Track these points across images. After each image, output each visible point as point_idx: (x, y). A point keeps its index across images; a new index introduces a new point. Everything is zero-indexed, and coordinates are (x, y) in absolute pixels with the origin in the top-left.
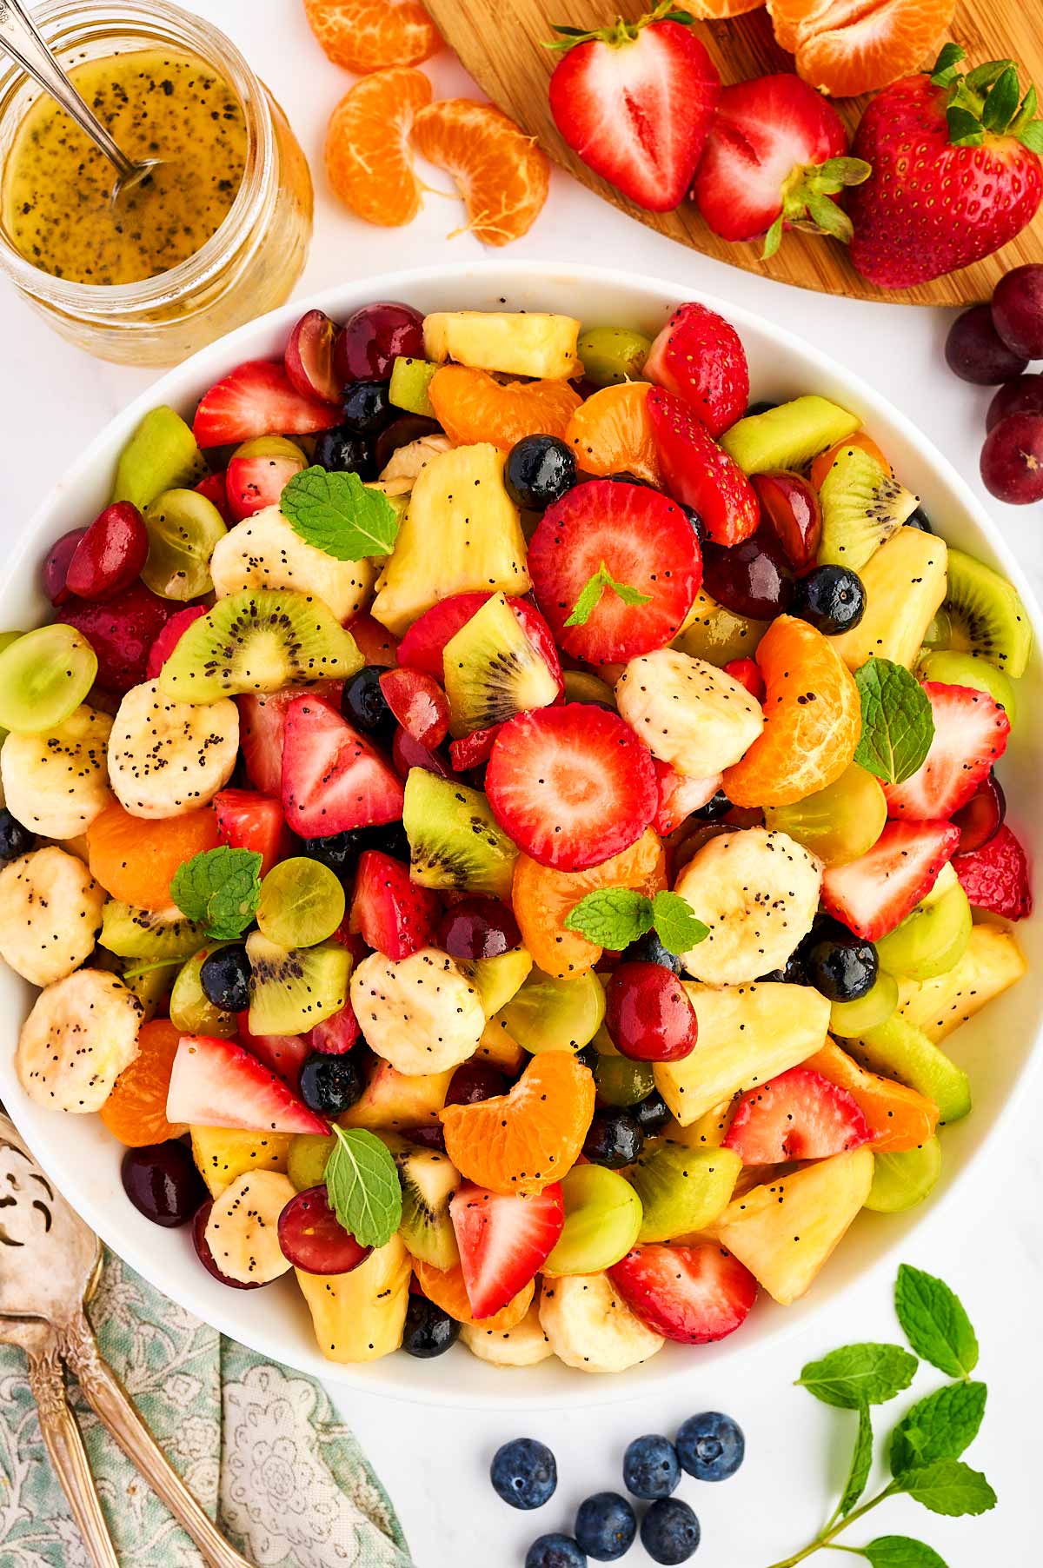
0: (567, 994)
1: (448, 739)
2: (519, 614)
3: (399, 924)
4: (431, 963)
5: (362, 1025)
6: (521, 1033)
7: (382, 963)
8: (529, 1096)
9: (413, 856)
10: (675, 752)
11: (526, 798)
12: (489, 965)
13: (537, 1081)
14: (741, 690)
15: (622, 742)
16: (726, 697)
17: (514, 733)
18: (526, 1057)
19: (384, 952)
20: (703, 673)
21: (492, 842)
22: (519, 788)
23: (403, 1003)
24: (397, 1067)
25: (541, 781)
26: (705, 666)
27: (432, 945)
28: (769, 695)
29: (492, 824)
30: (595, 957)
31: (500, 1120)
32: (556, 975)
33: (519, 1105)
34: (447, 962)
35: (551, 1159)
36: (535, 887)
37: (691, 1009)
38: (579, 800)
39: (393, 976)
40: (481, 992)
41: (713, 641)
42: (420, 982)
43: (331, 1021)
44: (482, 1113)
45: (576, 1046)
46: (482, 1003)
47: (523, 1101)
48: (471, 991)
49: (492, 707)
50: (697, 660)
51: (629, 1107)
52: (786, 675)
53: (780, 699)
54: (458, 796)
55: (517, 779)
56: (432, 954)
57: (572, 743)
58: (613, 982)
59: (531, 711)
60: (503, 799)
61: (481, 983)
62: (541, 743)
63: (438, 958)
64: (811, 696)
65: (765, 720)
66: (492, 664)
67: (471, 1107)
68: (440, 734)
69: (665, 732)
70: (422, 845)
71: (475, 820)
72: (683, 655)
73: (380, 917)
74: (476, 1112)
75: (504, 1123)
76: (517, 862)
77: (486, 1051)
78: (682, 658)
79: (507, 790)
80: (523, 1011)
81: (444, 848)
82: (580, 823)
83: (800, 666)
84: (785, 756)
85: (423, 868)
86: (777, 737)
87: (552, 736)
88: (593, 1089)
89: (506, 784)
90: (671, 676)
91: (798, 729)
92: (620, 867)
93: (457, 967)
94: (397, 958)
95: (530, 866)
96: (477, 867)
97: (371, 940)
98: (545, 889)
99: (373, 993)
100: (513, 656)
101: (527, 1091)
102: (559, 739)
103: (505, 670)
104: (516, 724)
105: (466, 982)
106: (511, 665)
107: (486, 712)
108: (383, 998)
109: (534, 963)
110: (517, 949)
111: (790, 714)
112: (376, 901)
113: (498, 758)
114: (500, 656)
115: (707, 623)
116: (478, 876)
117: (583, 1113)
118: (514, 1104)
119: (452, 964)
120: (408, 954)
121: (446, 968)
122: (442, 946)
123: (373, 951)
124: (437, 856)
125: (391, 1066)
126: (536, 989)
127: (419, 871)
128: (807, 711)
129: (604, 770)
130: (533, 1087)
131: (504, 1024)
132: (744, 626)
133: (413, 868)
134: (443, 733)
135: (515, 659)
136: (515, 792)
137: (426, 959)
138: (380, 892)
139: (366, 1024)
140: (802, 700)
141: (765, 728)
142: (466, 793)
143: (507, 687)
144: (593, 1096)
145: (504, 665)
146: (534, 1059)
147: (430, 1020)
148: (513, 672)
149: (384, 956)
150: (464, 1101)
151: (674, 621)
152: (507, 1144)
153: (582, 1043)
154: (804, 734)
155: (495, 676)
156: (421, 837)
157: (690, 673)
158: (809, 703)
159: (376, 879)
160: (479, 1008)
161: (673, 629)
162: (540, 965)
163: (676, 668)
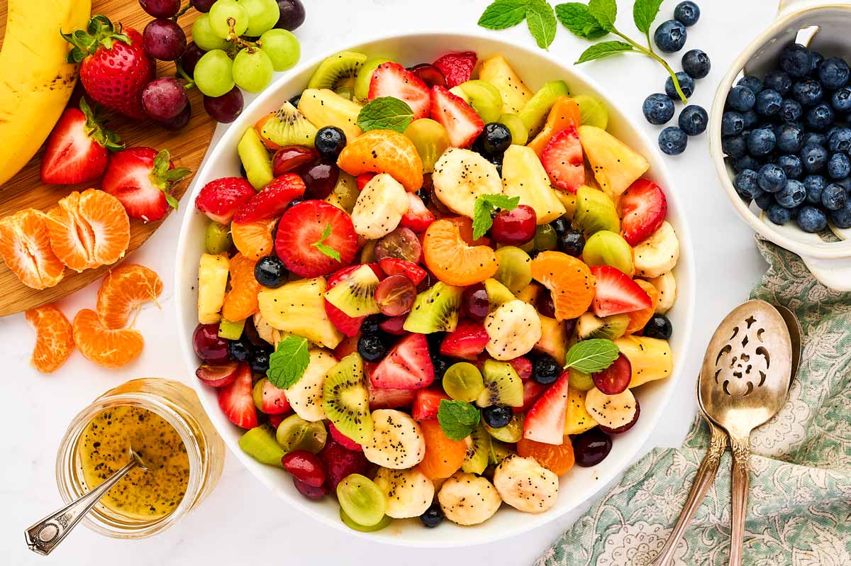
0: (506, 262)
2: (334, 284)
3: (473, 337)
4: (490, 324)
5: (519, 355)
6: (523, 284)
7: (491, 346)
8: (551, 280)
9: (443, 330)
12: (492, 297)
13: (544, 277)
14: (370, 183)
16: (373, 190)
18: (534, 282)
19: (485, 344)
20: (362, 200)
21: (438, 294)
23: (508, 336)
24: (537, 340)
26: (359, 199)
27: (483, 323)
28: (373, 171)
30: (490, 250)
31: (562, 294)
32: (498, 267)
33: (555, 285)
34: (490, 316)
35: (579, 271)
36: (457, 275)
39: (496, 341)
40: (504, 302)
41: (348, 195)
42: (499, 329)
43: (517, 370)
44: (558, 302)
45: (529, 259)
46: (509, 301)
47: (553, 283)
48: (503, 306)
50: (357, 203)
51: (557, 236)
52: (364, 163)
53: (375, 166)
54: (417, 308)
56: (486, 324)
58: (500, 242)
61: (500, 301)
63: (488, 321)
64: (374, 152)
65: (384, 173)
66: (356, 296)
67: (556, 306)
69: (388, 218)
70: (438, 326)
71: (428, 302)
72: (354, 209)
73: (469, 346)
74: (558, 304)
75: (563, 292)
77: (532, 300)
78: (356, 209)
80: (512, 283)
81: (440, 316)
84: (400, 164)
85: (448, 326)
86: (396, 169)
88: (549, 252)
90: (363, 215)
91: (388, 158)
93: (492, 312)
94: (488, 339)
96: (449, 301)
97: (479, 350)
98: (459, 271)
99: (504, 350)
100: (351, 287)
101: (549, 281)
103: (358, 290)
105: (499, 308)
106: (356, 288)
108: (506, 346)
109: (491, 278)
110: (485, 285)
111: (381, 162)
112: (462, 347)
114: (352, 293)
115: (340, 198)
116: (453, 301)
118: (554, 287)
119: (491, 314)
120: (485, 333)
121: (493, 317)
122: (483, 318)
123: (485, 350)
124: (444, 319)
125: (538, 343)
126: (504, 276)
127: (450, 328)
128: (379, 153)
130: (547, 279)
131: (519, 292)
132: (342, 181)
133: (448, 330)
135: (353, 286)
137: (489, 326)
138: (458, 346)
139: (519, 353)
140: (375, 156)
141: (388, 173)
143: (366, 288)
144: (552, 252)
145: (356, 290)
146: (535, 278)
147: (516, 324)
148: (359, 286)
149: (487, 345)
150: (553, 310)
151: (339, 213)
152: (572, 291)
153: (527, 257)
154: (390, 156)
155: (361, 294)
156: (435, 326)
157: (362, 206)
158: (377, 153)
159: (453, 347)
160: (511, 303)
161: (343, 213)
162: (492, 275)
163: (360, 212)
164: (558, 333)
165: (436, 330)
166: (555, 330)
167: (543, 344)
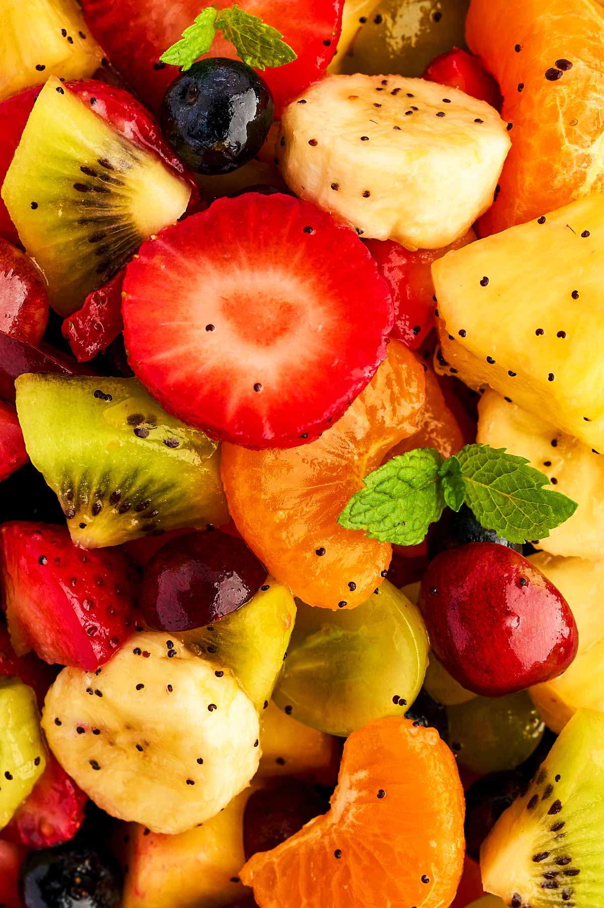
0: (363, 630)
1: (55, 320)
2: (92, 101)
3: (80, 614)
4: (146, 655)
5: (81, 783)
6: (318, 714)
7: (76, 681)
8: (359, 801)
9: (66, 506)
10: (394, 218)
11: (195, 359)
12: (232, 626)
13: (362, 775)
14: (458, 97)
15: (307, 230)
16: (441, 114)
17: (144, 274)
18: (337, 744)
19: (76, 664)
20: (395, 92)
21: (170, 444)
22: (180, 350)
23: (128, 727)
24: (156, 826)
25: (210, 328)
26: (396, 81)
27: (140, 629)
28: (505, 90)
29: (160, 417)
30: (383, 561)
31: (330, 852)
32: (335, 608)
33: (350, 818)
34: (170, 644)
35: (425, 880)
36: (257, 486)
37: (553, 590)
38: (275, 335)
39: (99, 693)
40: (235, 672)
41: (396, 44)
42: (140, 687)
43: (36, 795)
44: (302, 851)
45: (403, 702)
46: (242, 687)
47: (353, 810)
48: (219, 674)
49: (100, 252)
50: (382, 77)
51: (518, 768)
52: (518, 48)
53: (521, 87)
54: (99, 394)
55: (172, 337)
56: (147, 642)
57: (234, 258)
58: (426, 591)
59: (159, 234)
60: (161, 371)
61: (230, 657)
62: (190, 274)
63: (155, 644)
64: (564, 65)
65: (509, 127)
66: (79, 187)
67: (283, 848)
68: (39, 314)
69: (367, 194)
70: (71, 486)
71: (134, 420)
72: (359, 76)
73: (48, 613)
74: (293, 854)
75: (337, 853)
76: (220, 462)
77: (280, 761)
78: (359, 82)
79: (163, 356)
80: (309, 679)
81: (106, 478)
82: (286, 369)
83: (532, 27)
84: (557, 166)
85: (87, 518)
86: (535, 142)
87: (204, 260)
88: (449, 757)
89: (159, 349)
90: (347, 111)
91: (561, 118)
92: (371, 412)
93: (188, 647)
94: (94, 666)
95: (239, 460)
96: (165, 489)
97: (49, 653)
98: (273, 485)
99: (81, 730)
100: (104, 163)
101: (354, 795)
102: (213, 259)
103: (99, 189)
104: (145, 260)
105: (208, 664)
106: (107, 178)
107: (96, 261)
108: (97, 732)
109: (297, 601)
110: (265, 588)
111: (542, 101)
112: (35, 592)
113: (134, 317)
114: (85, 170)
115: (378, 20)
116: (171, 502)
117: (446, 795)
118: (342, 820)
119: (178, 645)
120: (110, 653)
121: (171, 654)
122: (156, 626)
123: (57, 669)
124: (100, 495)
125: (147, 831)
126: (316, 640)
127: (83, 526)
128: (563, 89)
129: (296, 280)
130: (360, 786)
131: (288, 710)
132: (434, 6)
133: (72, 525)
134: (42, 311)
135: (110, 167)
136: (178, 357)
137: (137, 651)
138: (35, 578)
139: (86, 779)
140: (553, 75)
141: (512, 140)
142: (109, 386)
143: (114, 212)
144: (453, 766)
145: (96, 181)
146: (348, 746)
147: (175, 737)
148: (113, 188)
149: (75, 671)
150: (270, 844)
151: (327, 31)
152: (354, 880)
153: (409, 694)
154: (573, 123)
155: (88, 203)
156: (66, 473)
157: (379, 98)
158: (566, 75)
159: (23, 561)
160: (241, 696)
161: (330, 44)
162: (306, 600)
163: (353, 98)
164: (204, 885)
165: (54, 483)
166: (210, 870)
167: (151, 849)
